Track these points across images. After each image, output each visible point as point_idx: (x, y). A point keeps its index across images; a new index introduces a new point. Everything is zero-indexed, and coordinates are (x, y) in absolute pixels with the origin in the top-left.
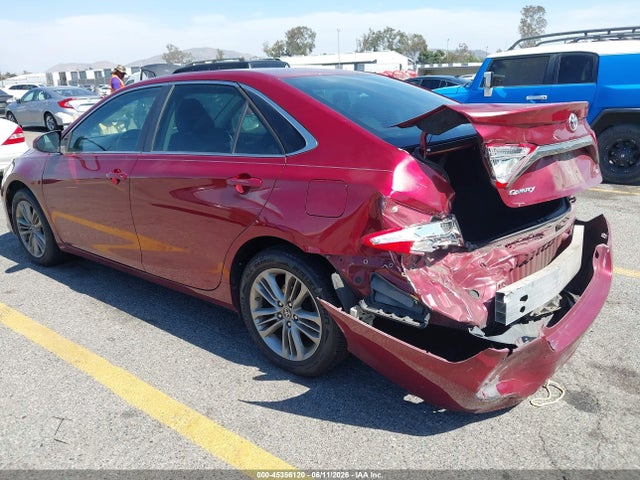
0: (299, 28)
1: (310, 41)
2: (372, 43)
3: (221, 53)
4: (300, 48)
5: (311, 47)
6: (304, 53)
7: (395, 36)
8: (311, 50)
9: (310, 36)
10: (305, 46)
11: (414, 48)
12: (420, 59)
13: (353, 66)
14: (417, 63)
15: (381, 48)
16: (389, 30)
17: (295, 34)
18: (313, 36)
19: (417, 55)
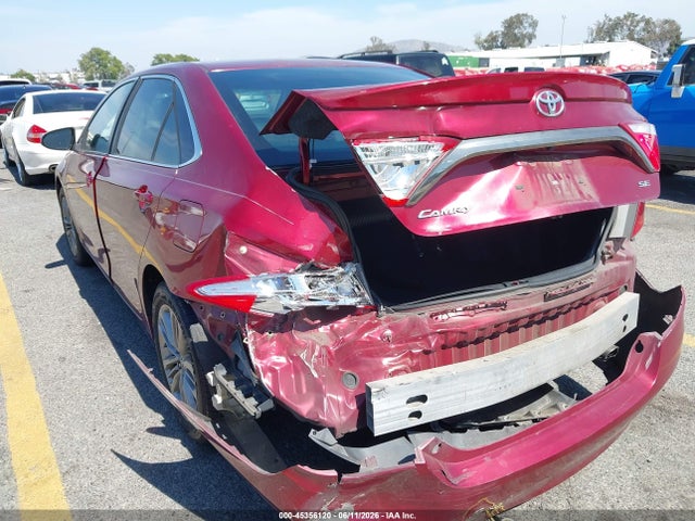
0: (518, 16)
1: (530, 30)
2: (607, 31)
3: (427, 45)
4: (518, 39)
5: (531, 37)
6: (522, 46)
7: (638, 22)
8: (530, 42)
9: (530, 25)
10: (524, 36)
11: (662, 38)
12: (669, 51)
13: (579, 59)
14: (665, 55)
15: (618, 38)
16: (631, 16)
17: (513, 23)
18: (534, 24)
19: (667, 45)
